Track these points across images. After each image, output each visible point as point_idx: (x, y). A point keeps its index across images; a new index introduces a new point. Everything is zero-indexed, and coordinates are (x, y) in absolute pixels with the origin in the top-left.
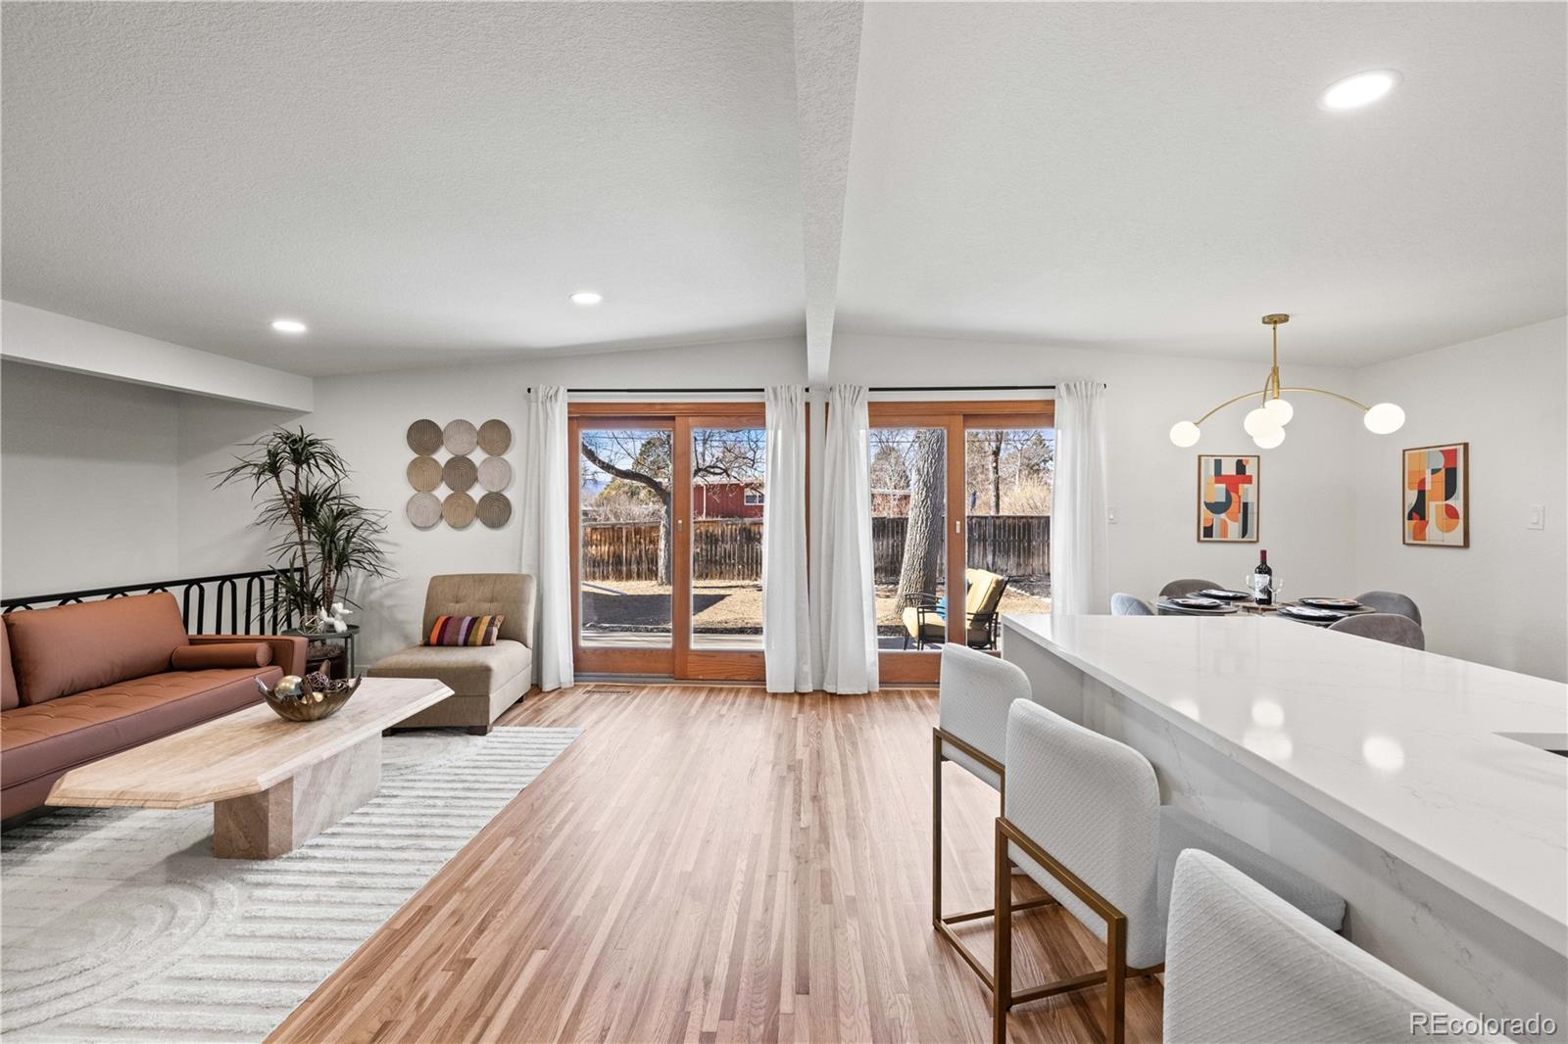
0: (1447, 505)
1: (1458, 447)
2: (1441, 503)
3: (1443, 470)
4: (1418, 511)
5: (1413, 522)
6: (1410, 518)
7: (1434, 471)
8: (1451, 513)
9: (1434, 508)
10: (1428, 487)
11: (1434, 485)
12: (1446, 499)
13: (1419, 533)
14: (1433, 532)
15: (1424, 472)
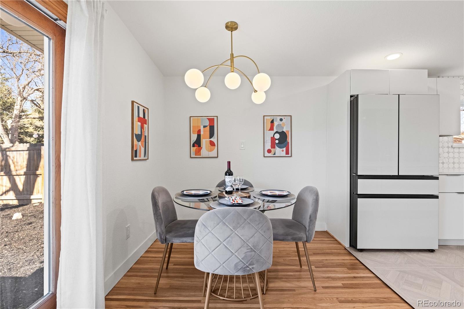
0: (210, 140)
1: (214, 117)
2: (208, 140)
3: (208, 127)
4: (198, 143)
5: (195, 148)
6: (194, 146)
7: (205, 127)
8: (212, 144)
9: (205, 142)
10: (202, 133)
11: (205, 132)
12: (210, 139)
13: (198, 152)
14: (204, 152)
15: (200, 126)
